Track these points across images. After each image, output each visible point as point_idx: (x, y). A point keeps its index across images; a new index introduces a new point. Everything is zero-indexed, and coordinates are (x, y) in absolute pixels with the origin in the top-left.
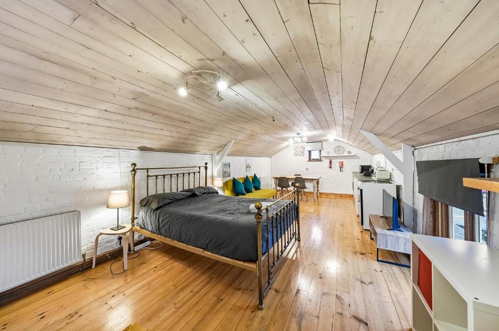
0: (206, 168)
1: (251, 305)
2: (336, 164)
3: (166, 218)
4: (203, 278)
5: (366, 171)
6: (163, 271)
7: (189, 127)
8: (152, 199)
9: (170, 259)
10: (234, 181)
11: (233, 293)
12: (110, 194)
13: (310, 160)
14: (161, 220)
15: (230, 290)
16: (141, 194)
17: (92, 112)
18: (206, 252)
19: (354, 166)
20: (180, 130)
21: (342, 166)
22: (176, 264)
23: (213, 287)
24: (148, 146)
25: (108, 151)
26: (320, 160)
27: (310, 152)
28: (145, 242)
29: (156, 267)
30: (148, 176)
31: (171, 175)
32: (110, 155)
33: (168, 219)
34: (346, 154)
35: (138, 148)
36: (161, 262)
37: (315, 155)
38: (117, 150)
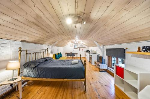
0: (47, 50)
1: (83, 92)
2: (81, 49)
3: (42, 70)
4: (61, 89)
5: (88, 51)
6: (42, 93)
7: (47, 34)
8: (30, 63)
9: (42, 87)
10: (55, 55)
11: (75, 91)
12: (9, 63)
13: (74, 48)
14: (39, 71)
15: (73, 90)
16: (23, 62)
17: (8, 19)
18: (65, 79)
19: (85, 50)
20: (44, 35)
21: (82, 50)
22: (46, 88)
23: (67, 91)
24: (26, 40)
25: (4, 41)
26: (77, 48)
27: (74, 46)
28: (24, 83)
29: (38, 92)
30: (27, 53)
31: (33, 53)
32: (5, 43)
33: (43, 71)
34: (83, 47)
35: (21, 40)
36: (39, 89)
37: (76, 47)
38: (9, 40)
